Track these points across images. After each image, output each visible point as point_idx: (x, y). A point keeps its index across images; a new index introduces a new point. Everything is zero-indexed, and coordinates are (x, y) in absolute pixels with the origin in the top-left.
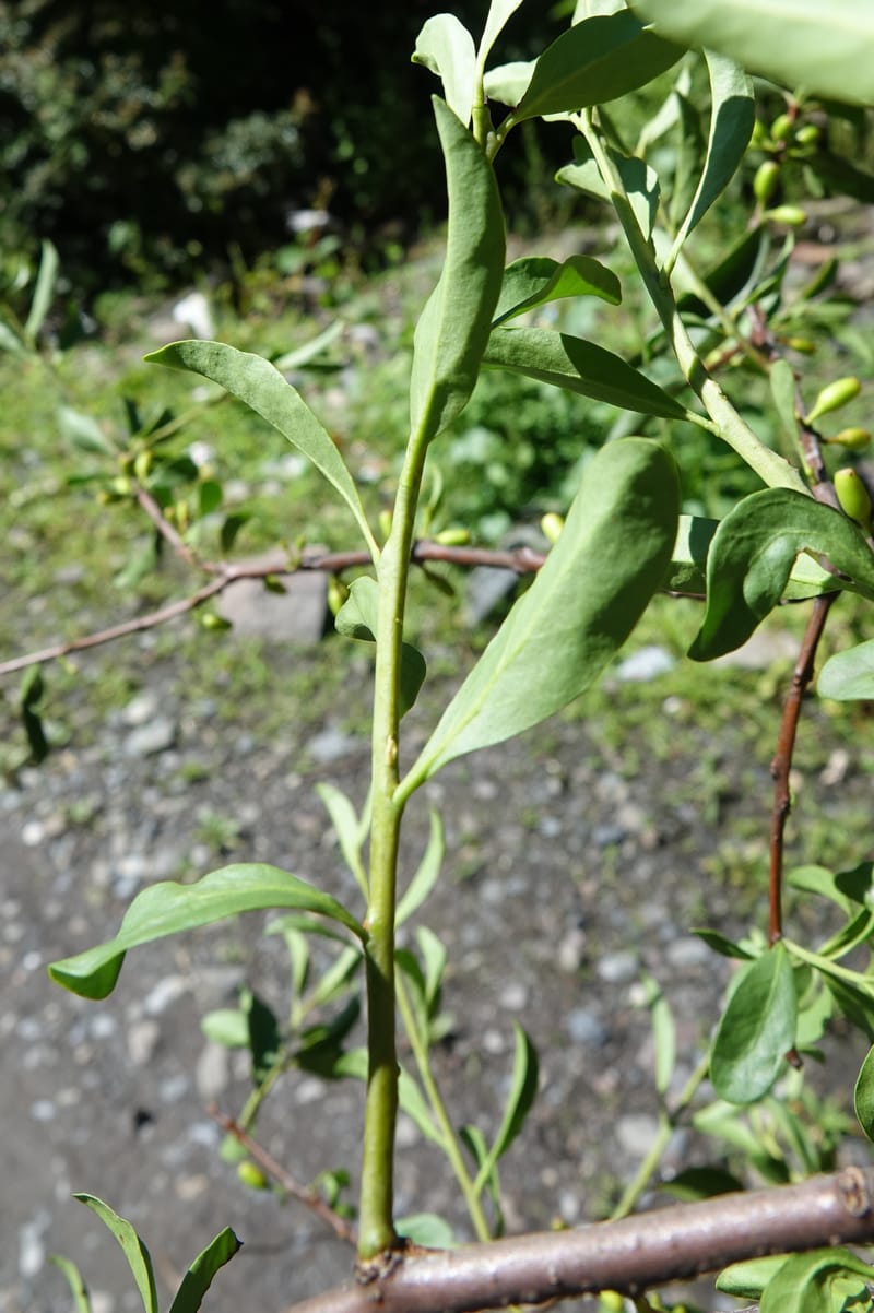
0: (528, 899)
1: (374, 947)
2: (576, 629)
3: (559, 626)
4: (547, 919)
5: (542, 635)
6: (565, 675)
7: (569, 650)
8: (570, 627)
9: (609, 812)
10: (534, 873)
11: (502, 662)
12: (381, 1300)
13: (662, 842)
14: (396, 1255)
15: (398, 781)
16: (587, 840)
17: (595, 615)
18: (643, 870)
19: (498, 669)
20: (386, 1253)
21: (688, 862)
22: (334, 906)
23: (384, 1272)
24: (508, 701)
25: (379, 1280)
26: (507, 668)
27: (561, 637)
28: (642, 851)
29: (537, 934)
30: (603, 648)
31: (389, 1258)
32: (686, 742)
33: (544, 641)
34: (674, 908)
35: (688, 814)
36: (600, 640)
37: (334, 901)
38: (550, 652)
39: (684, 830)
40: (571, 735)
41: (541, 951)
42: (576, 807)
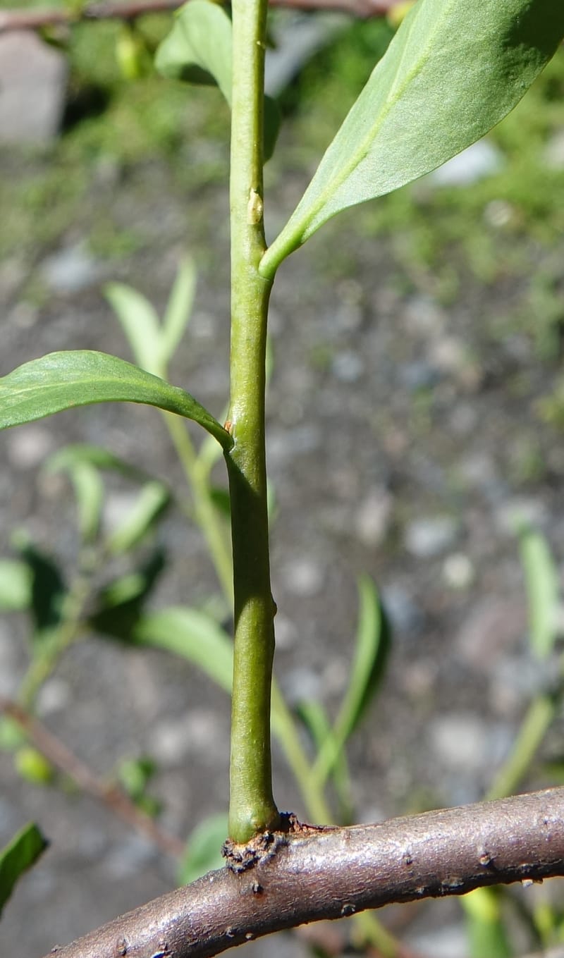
0: (320, 456)
1: (239, 453)
2: (489, 41)
3: (467, 38)
4: (343, 480)
5: (444, 51)
6: (477, 101)
7: (481, 67)
8: (481, 38)
9: (419, 347)
10: (328, 423)
11: (395, 88)
12: (260, 891)
13: (490, 383)
14: (279, 836)
15: (266, 248)
16: (393, 382)
17: (514, 20)
18: (463, 418)
19: (390, 99)
20: (266, 834)
21: (518, 407)
22: (189, 402)
23: (263, 856)
24: (406, 137)
25: (259, 866)
26: (400, 96)
27: (470, 52)
28: (461, 395)
29: (328, 497)
30: (527, 62)
31: (270, 840)
32: (516, 258)
33: (447, 59)
34: (502, 463)
35: (518, 347)
36: (521, 52)
37: (187, 395)
38: (457, 72)
39: (512, 368)
40: (371, 253)
41: (334, 518)
42: (380, 341)
